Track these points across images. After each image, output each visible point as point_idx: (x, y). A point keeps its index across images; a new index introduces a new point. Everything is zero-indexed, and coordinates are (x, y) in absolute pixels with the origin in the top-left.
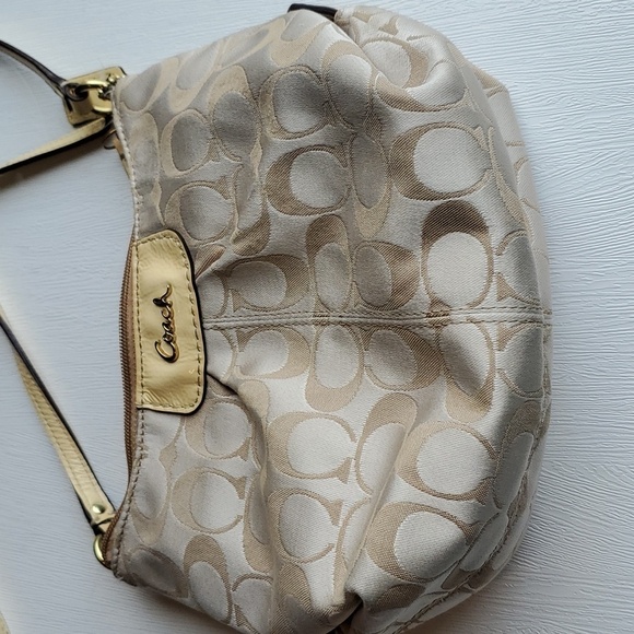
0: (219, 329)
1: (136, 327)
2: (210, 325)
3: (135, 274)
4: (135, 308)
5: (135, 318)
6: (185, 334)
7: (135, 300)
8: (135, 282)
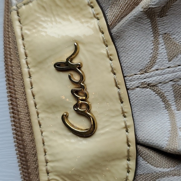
0: (149, 85)
1: (31, 102)
2: (136, 83)
3: (20, 41)
4: (27, 80)
5: (29, 91)
6: (104, 98)
7: (25, 70)
8: (22, 50)
